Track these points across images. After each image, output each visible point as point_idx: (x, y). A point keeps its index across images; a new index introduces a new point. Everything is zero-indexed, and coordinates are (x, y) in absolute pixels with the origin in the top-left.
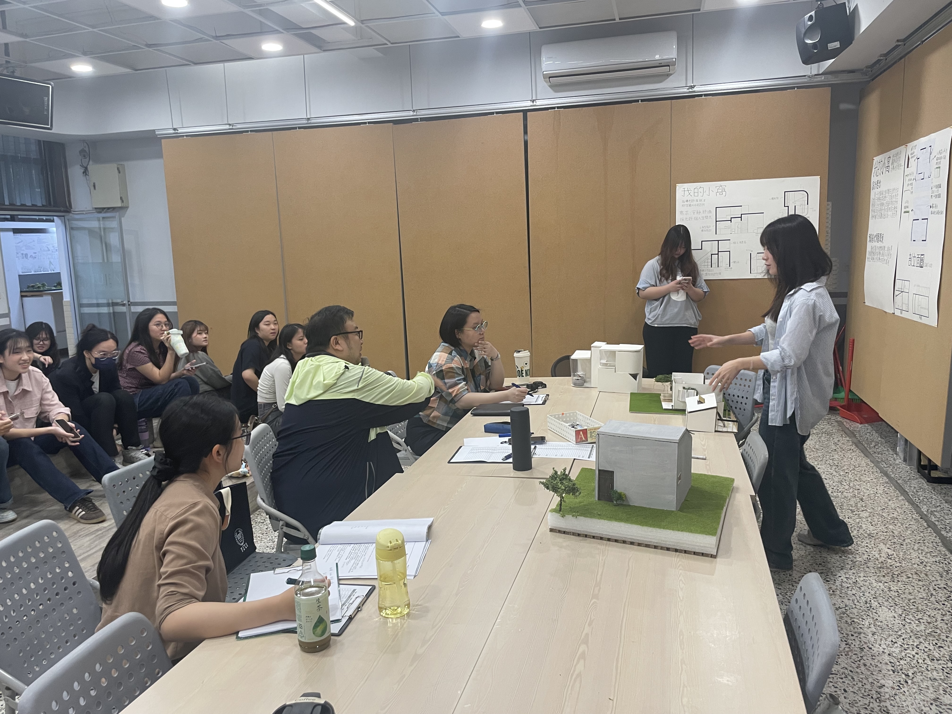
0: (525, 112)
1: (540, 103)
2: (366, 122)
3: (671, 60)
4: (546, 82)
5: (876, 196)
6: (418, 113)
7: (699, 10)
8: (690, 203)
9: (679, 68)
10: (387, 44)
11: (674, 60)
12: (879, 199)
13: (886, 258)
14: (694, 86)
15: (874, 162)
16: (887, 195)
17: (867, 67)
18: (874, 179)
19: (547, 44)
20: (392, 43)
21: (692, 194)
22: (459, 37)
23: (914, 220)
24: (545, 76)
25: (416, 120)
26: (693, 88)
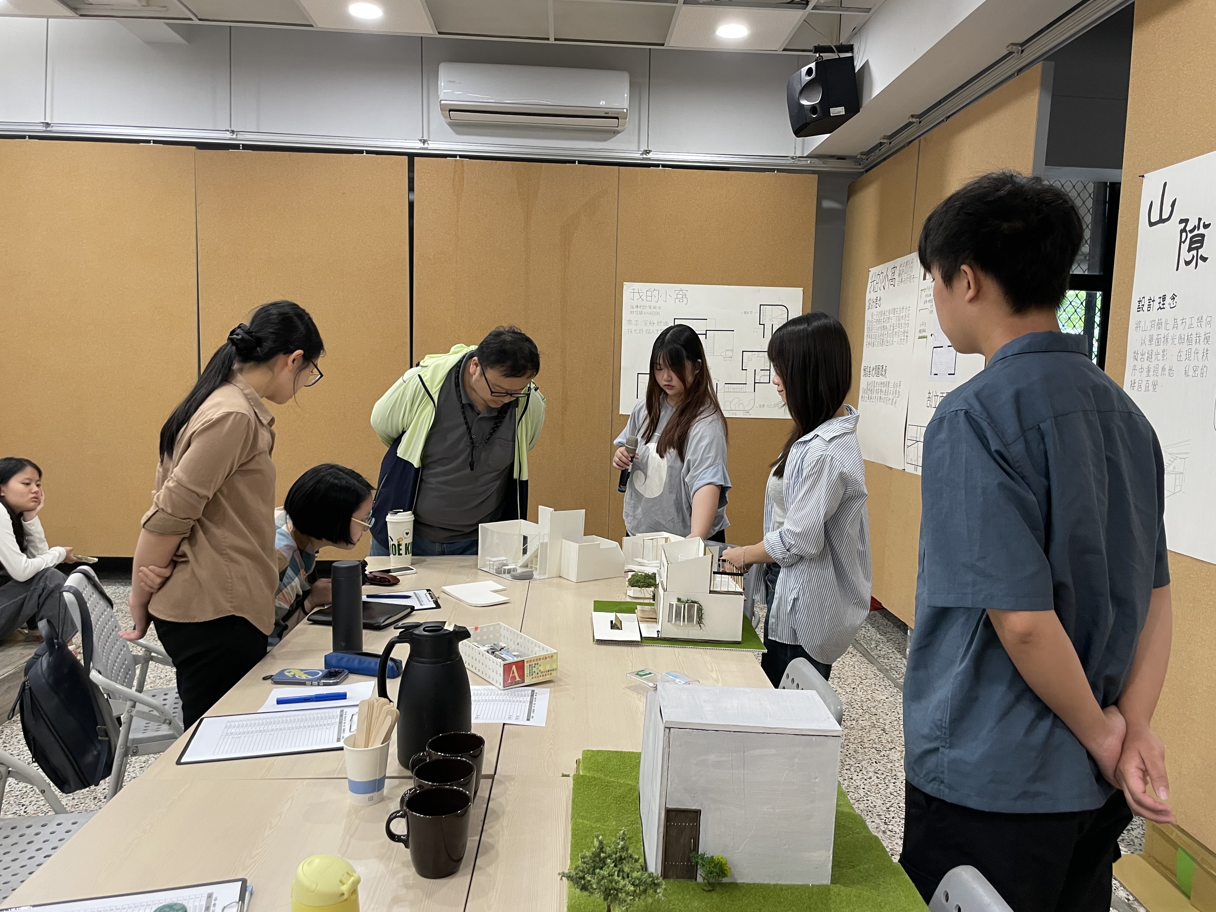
0: (411, 157)
1: (434, 146)
2: (150, 140)
3: (621, 110)
4: (445, 117)
5: (875, 317)
6: (239, 137)
7: (663, 45)
8: (641, 310)
9: (630, 124)
10: (191, 19)
11: (625, 110)
12: (878, 321)
13: (891, 397)
14: (650, 151)
15: (871, 274)
16: (892, 315)
17: (862, 154)
18: (870, 295)
19: (445, 61)
20: (200, 20)
21: (644, 297)
22: (312, 26)
23: (934, 347)
24: (443, 108)
25: (236, 147)
26: (649, 153)
